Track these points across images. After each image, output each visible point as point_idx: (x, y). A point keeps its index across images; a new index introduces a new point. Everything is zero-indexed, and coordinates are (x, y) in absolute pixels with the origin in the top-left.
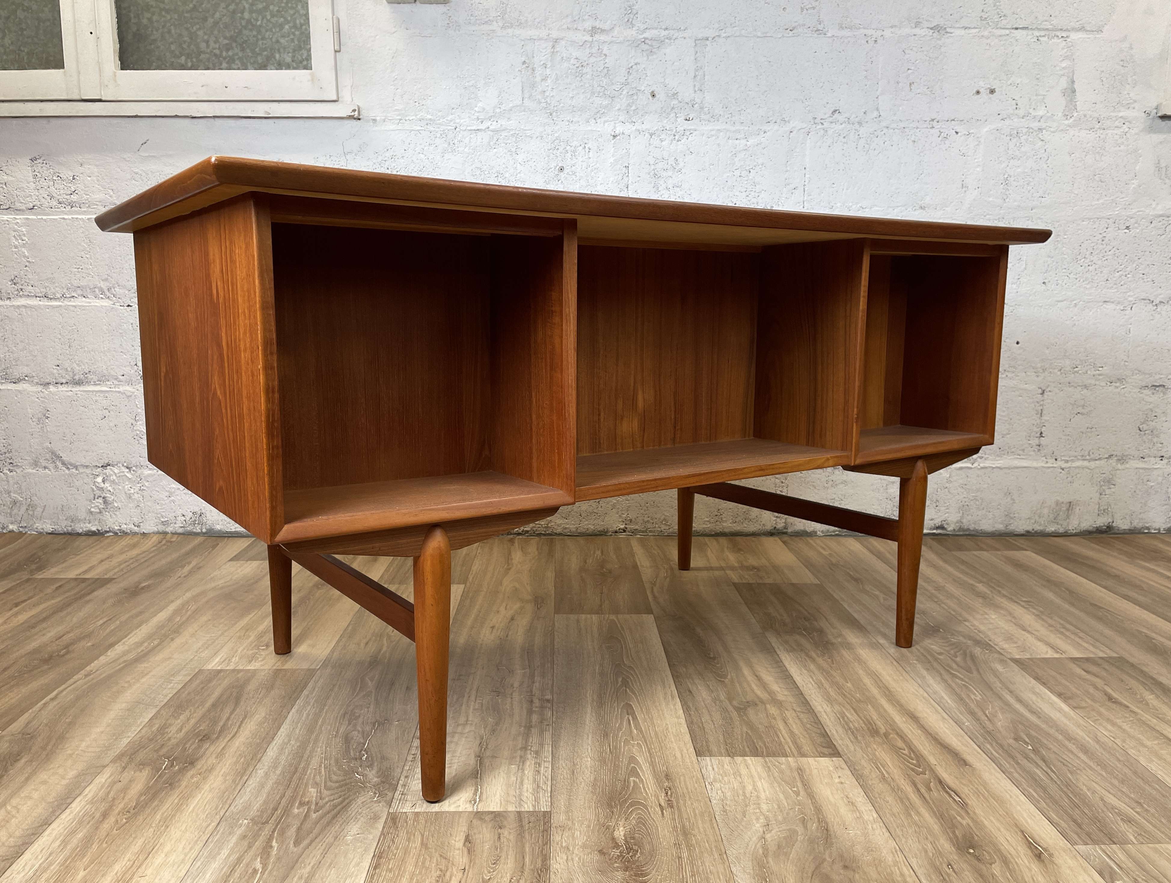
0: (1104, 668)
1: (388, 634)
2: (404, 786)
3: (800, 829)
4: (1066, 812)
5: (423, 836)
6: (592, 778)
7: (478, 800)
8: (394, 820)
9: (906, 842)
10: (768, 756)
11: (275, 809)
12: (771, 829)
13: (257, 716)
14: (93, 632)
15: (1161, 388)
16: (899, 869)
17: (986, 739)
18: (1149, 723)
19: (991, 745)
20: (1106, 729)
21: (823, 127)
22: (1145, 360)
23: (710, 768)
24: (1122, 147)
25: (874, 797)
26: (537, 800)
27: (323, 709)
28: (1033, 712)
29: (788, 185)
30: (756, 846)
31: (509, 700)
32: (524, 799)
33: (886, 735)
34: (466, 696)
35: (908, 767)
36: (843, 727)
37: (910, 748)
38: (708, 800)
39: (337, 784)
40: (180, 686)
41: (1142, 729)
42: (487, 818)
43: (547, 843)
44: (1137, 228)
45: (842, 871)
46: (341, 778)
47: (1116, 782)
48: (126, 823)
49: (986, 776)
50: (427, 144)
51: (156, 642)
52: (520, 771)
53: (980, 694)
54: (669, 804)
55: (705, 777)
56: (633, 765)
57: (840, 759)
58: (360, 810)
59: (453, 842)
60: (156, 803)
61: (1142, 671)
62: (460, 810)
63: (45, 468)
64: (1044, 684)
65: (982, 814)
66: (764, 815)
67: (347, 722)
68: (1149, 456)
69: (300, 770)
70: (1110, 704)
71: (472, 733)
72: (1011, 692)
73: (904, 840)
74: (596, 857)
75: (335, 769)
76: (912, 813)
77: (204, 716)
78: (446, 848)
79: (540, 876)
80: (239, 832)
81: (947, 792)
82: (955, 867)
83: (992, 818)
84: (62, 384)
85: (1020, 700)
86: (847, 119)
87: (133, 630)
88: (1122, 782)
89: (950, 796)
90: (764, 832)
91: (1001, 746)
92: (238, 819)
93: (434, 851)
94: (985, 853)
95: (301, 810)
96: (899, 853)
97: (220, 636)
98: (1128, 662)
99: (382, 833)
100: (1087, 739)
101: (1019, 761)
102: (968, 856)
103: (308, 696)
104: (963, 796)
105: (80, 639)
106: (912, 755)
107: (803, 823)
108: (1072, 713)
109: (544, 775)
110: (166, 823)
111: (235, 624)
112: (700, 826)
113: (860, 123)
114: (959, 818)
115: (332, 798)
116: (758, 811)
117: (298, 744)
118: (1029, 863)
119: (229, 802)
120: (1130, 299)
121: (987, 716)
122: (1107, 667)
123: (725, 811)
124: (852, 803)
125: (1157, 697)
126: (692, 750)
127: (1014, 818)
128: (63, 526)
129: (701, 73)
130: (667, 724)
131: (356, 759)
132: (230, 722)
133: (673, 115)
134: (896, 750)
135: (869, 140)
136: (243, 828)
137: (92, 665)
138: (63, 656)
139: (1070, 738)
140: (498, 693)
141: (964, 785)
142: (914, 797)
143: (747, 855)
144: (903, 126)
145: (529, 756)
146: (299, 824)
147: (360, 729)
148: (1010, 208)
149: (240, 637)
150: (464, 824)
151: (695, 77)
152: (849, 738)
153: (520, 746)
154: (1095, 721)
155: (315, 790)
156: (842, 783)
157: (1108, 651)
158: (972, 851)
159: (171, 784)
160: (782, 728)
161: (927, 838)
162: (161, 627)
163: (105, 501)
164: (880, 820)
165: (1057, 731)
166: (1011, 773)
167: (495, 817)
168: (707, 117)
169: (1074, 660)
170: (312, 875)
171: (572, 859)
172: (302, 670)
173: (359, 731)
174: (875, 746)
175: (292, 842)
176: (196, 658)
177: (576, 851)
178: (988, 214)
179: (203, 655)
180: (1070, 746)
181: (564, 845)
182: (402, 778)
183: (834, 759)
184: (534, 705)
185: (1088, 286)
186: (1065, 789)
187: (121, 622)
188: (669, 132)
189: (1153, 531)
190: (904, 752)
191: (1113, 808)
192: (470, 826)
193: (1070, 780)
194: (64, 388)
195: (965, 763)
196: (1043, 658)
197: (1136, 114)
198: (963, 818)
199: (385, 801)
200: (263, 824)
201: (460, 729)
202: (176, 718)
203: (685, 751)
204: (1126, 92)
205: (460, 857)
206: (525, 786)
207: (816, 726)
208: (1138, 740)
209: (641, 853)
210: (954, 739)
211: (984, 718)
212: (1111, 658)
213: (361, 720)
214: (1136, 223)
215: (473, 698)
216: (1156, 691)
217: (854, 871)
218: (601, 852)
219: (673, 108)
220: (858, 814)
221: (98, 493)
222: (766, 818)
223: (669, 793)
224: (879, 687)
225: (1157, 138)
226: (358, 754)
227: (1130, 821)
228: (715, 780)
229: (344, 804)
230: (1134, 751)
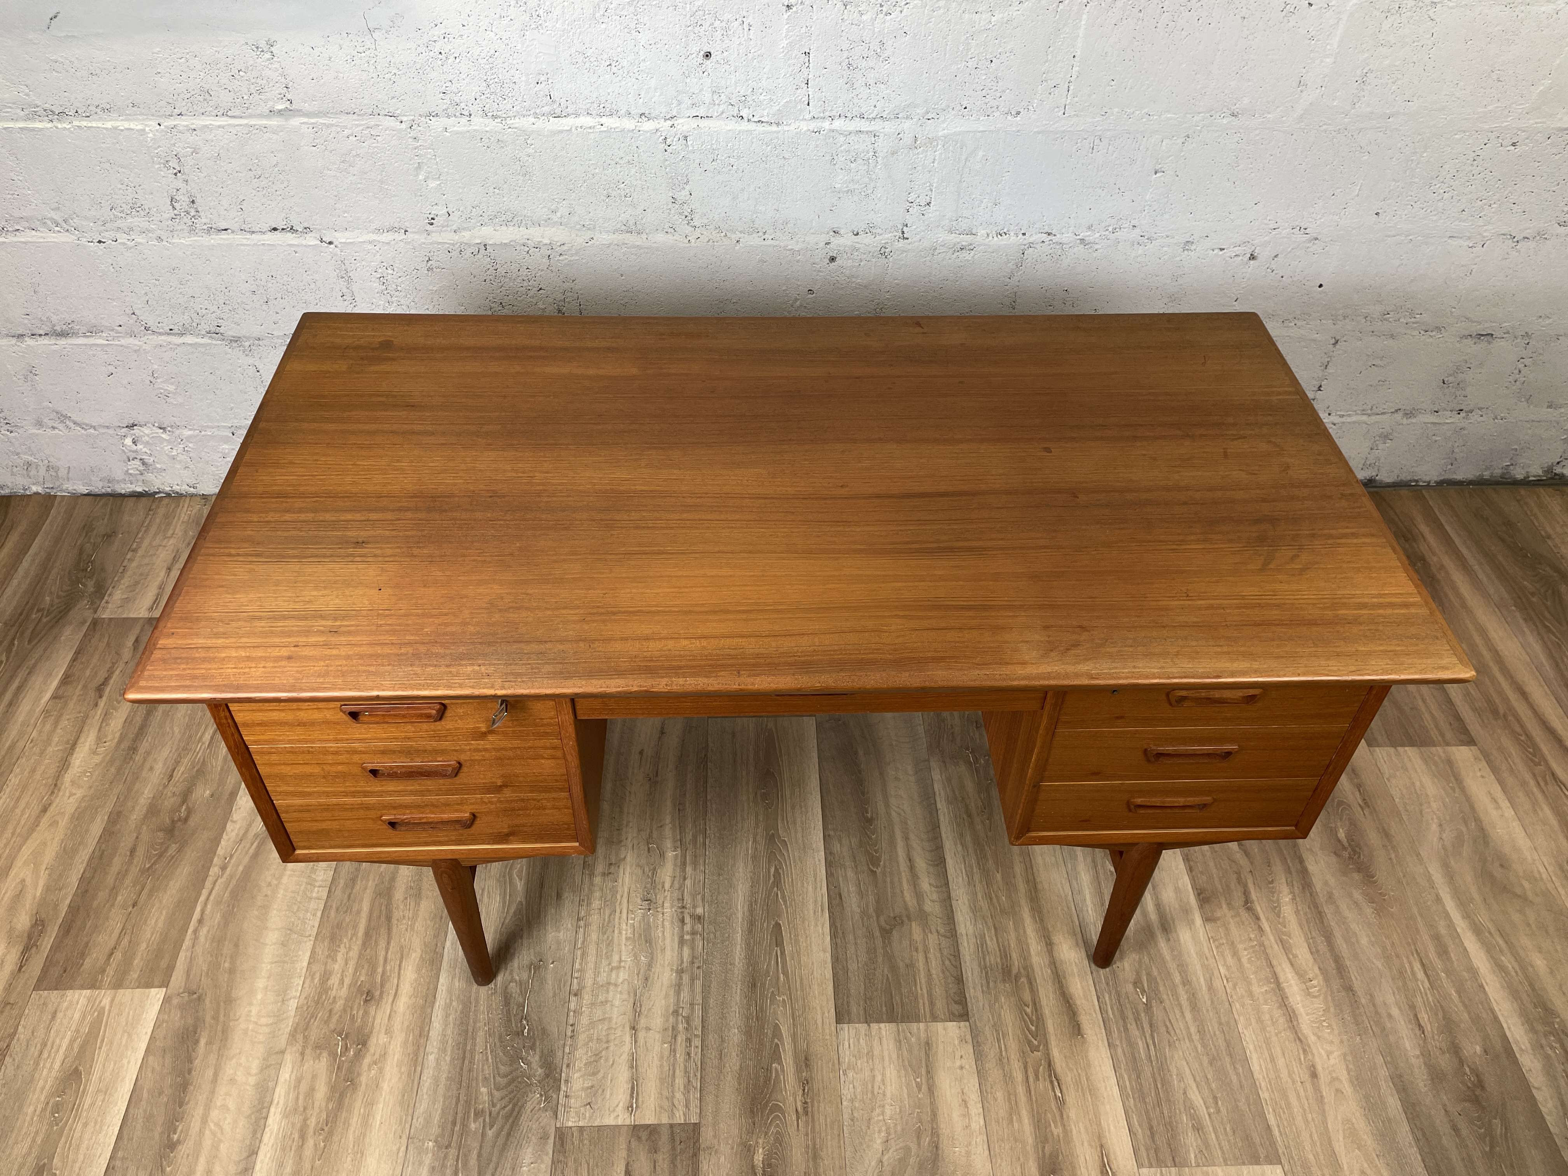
2: (567, 1081)
3: (914, 1147)
4: (1147, 1113)
6: (738, 1066)
7: (634, 1106)
8: (561, 1140)
10: (901, 1021)
11: (454, 1122)
12: (889, 1147)
13: (413, 955)
15: (1489, 337)
18: (1270, 952)
20: (1225, 964)
22: (1479, 306)
23: (846, 1044)
25: (986, 1092)
26: (687, 1103)
31: (661, 917)
32: (676, 1102)
33: (1017, 979)
34: (617, 910)
35: (1026, 1037)
36: (980, 963)
37: (1035, 1004)
38: (839, 1100)
39: (506, 1080)
41: (1259, 963)
42: (644, 1136)
44: (1526, 145)
46: (507, 1069)
47: (1205, 1063)
48: (325, 1147)
49: (1092, 1054)
50: (498, 16)
52: (672, 1054)
54: (804, 1109)
55: (841, 1060)
56: (776, 1040)
57: (967, 1023)
58: (530, 1125)
60: (344, 1114)
62: (620, 1122)
63: (54, 428)
65: (1074, 1118)
66: (886, 1124)
68: (1445, 410)
69: (468, 1055)
70: (1243, 913)
71: (626, 988)
73: (999, 1162)
75: (500, 1054)
76: (1015, 1118)
77: (360, 956)
80: (427, 1161)
81: (1051, 1083)
83: (1080, 1125)
84: (40, 335)
88: (1212, 1062)
89: (1053, 1089)
90: (883, 1153)
91: (1118, 995)
92: (424, 1140)
95: (477, 1124)
99: (553, 1162)
100: (1202, 981)
101: (1129, 1026)
104: (1064, 1089)
106: (1034, 1017)
107: (918, 1137)
108: (1202, 932)
109: (694, 1061)
110: (360, 1147)
112: (829, 1143)
114: (1052, 1126)
115: (503, 1103)
116: (881, 1118)
117: (460, 1006)
119: (410, 1110)
120: (1485, 234)
123: (853, 1119)
124: (966, 1102)
126: (833, 1008)
127: (1100, 1124)
128: (98, 486)
130: (813, 964)
131: (519, 1035)
132: (389, 967)
134: (1021, 1004)
136: (430, 1155)
138: (186, 820)
139: (1186, 982)
140: (650, 904)
141: (1069, 1069)
142: (1021, 1092)
145: (680, 1027)
146: (478, 1149)
147: (517, 978)
150: (623, 1148)
152: (982, 985)
153: (672, 1006)
154: (1218, 948)
155: (486, 1090)
156: (962, 1068)
159: (352, 1082)
160: (921, 966)
161: (1019, 1160)
163: (143, 463)
164: (984, 1130)
165: (1178, 967)
167: (651, 1134)
173: (516, 983)
174: (1003, 1000)
180: (1183, 996)
182: (564, 1068)
183: (961, 1024)
184: (685, 927)
186: (1156, 1074)
189: (1421, 484)
190: (1028, 1010)
191: (1191, 1106)
192: (629, 1151)
193: (1166, 1057)
194: (45, 341)
195: (1078, 1031)
198: (1056, 1126)
199: (552, 1109)
200: (447, 1147)
201: (614, 975)
202: (334, 960)
203: (826, 1014)
206: (677, 1081)
207: (953, 965)
208: (1249, 982)
210: (1079, 981)
213: (516, 961)
215: (624, 914)
216: (1296, 887)
220: (967, 1121)
221: (132, 455)
222: (888, 1129)
223: (806, 1090)
224: (1028, 882)
226: (519, 1025)
227: (1198, 1128)
228: (849, 1068)
229: (515, 1113)
230: (1238, 1006)
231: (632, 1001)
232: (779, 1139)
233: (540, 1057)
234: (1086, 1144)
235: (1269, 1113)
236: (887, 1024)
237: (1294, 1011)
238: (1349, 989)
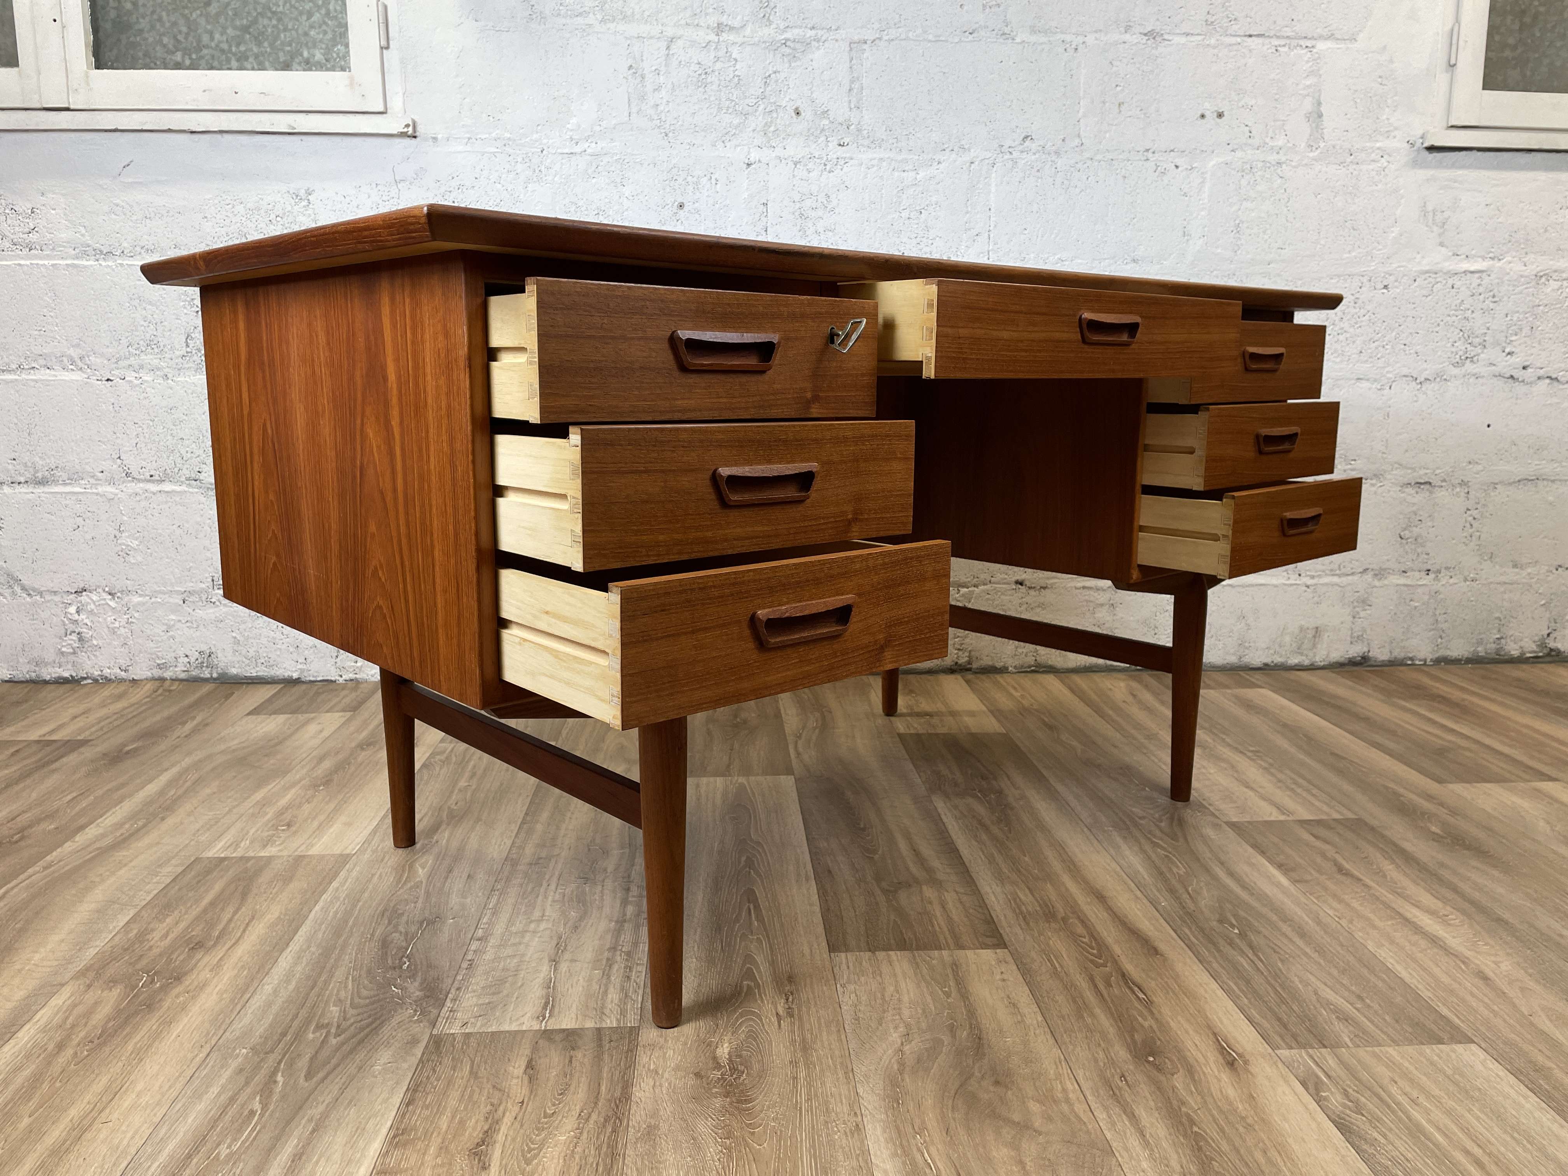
0: (1338, 833)
1: (449, 808)
2: (454, 1000)
3: (946, 1039)
4: (1270, 1009)
5: (473, 1062)
6: (696, 984)
7: (547, 1015)
8: (437, 1043)
9: (1073, 1050)
10: (917, 950)
11: (284, 1034)
12: (911, 1038)
13: (269, 916)
14: (57, 811)
15: (1428, 486)
16: (1061, 1082)
17: (1185, 922)
18: (1384, 899)
19: (1190, 929)
20: (1331, 908)
21: (1011, 157)
22: (1407, 451)
23: (844, 966)
24: (1380, 186)
25: (1041, 996)
26: (623, 1013)
27: (356, 906)
28: (1244, 887)
29: (969, 229)
30: (890, 1061)
31: (599, 888)
32: (607, 1011)
33: (1064, 919)
34: (545, 884)
35: (1087, 958)
36: (1014, 911)
37: (1092, 935)
38: (837, 1006)
39: (368, 1001)
40: (168, 880)
41: (1374, 906)
42: (558, 1038)
43: (630, 1067)
44: (1397, 287)
45: (992, 1088)
46: (372, 993)
47: (1335, 972)
48: (88, 1056)
49: (1179, 967)
50: (506, 171)
51: (140, 823)
52: (605, 977)
53: (1185, 868)
54: (788, 1013)
55: (837, 977)
56: (748, 965)
57: (1006, 950)
58: (394, 1033)
59: (511, 1068)
60: (128, 1030)
61: (1383, 836)
62: (524, 1028)
64: (1263, 853)
65: (1169, 1014)
66: (904, 1022)
67: (386, 922)
68: (1413, 570)
69: (320, 984)
70: (1339, 876)
71: (548, 932)
72: (1222, 863)
73: (1071, 1047)
74: (691, 1081)
75: (366, 982)
76: (1085, 1015)
77: (198, 918)
78: (501, 1077)
79: (617, 1107)
80: (234, 1064)
81: (1130, 988)
82: (1128, 1078)
83: (1180, 1018)
84: (19, 483)
85: (1231, 874)
86: (1040, 148)
87: (111, 809)
88: (1343, 972)
89: (1134, 992)
90: (902, 1044)
91: (1202, 930)
92: (235, 1049)
93: (485, 1080)
94: (1167, 1060)
95: (318, 1034)
96: (1063, 1063)
97: (227, 813)
98: (1366, 824)
99: (421, 1061)
100: (1306, 919)
101: (1222, 948)
102: (1146, 1065)
103: (337, 889)
104: (1149, 993)
105: (38, 821)
106: (1094, 944)
107: (952, 1031)
108: (1292, 888)
109: (635, 981)
110: (140, 1055)
111: (249, 797)
112: (825, 1038)
113: (1057, 153)
114: (1140, 1019)
115: (359, 1018)
116: (897, 1017)
117: (320, 951)
118: (1219, 1071)
119: (224, 1027)
120: (1389, 375)
121: (1189, 894)
122: (1341, 832)
123: (857, 1019)
124: (1014, 1005)
125: (1398, 867)
126: (824, 944)
127: (1207, 1017)
128: (24, 671)
129: (856, 86)
130: (796, 913)
131: (395, 968)
132: (232, 925)
133: (823, 138)
134: (1074, 937)
135: (1069, 174)
136: (240, 1060)
137: (54, 853)
138: (17, 842)
139: (1285, 919)
140: (586, 880)
141: (1152, 979)
142: (1090, 996)
143: (879, 1072)
144: (1111, 157)
145: (618, 958)
146: (313, 1052)
147: (403, 930)
148: (1242, 262)
149: (253, 815)
150: (527, 1046)
151: (850, 90)
152: (1020, 925)
153: (608, 946)
154: (1317, 898)
155: (338, 1009)
156: (1004, 980)
157: (1345, 811)
158: (1151, 1059)
159: (150, 1006)
160: (938, 914)
161: (1100, 1045)
162: (148, 803)
163: (81, 638)
164: (1045, 1024)
165: (1271, 910)
166: (1209, 963)
167: (568, 1036)
168: (866, 142)
169: (1302, 823)
170: (325, 1115)
171: (661, 1085)
172: (333, 855)
173: (401, 933)
174: (1050, 934)
175: (303, 1075)
176: (193, 843)
177: (666, 1075)
178: (1215, 270)
179: (203, 838)
180: (1285, 928)
181: (652, 1067)
182: (453, 991)
183: (998, 951)
184: (631, 894)
185: (1338, 360)
186: (1273, 982)
187: (96, 798)
188: (818, 161)
190: (1084, 940)
191: (1329, 1003)
192: (535, 1048)
193: (1280, 970)
194: (22, 489)
195: (1155, 951)
196: (1266, 822)
197: (1397, 143)
198: (1145, 1019)
199: (428, 1021)
200: (267, 1053)
201: (532, 926)
202: (161, 921)
203: (816, 946)
204: (1385, 117)
205: (517, 1086)
206: (610, 996)
207: (980, 910)
208: (1368, 919)
209: (748, 1074)
210: (1147, 923)
211: (1185, 896)
212: (1347, 819)
213: (405, 918)
214: (1396, 281)
215: (553, 887)
216: (1397, 860)
217: (1006, 1087)
218: (698, 1075)
219: (823, 130)
220: (1019, 1017)
221: (70, 627)
222: (908, 1026)
223: (790, 999)
224: (1063, 861)
225: (1422, 174)
226: (397, 961)
227: (1346, 1019)
228: (849, 982)
229: (374, 1026)
230: (1361, 934)
231: (554, 943)
232: (752, 1035)
233: (421, 984)
234: (1191, 1032)
235: (1439, 1006)
236: (898, 953)
237: (1434, 936)
238: (1499, 920)
